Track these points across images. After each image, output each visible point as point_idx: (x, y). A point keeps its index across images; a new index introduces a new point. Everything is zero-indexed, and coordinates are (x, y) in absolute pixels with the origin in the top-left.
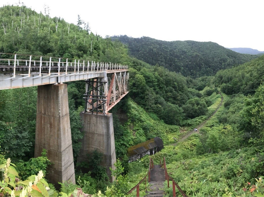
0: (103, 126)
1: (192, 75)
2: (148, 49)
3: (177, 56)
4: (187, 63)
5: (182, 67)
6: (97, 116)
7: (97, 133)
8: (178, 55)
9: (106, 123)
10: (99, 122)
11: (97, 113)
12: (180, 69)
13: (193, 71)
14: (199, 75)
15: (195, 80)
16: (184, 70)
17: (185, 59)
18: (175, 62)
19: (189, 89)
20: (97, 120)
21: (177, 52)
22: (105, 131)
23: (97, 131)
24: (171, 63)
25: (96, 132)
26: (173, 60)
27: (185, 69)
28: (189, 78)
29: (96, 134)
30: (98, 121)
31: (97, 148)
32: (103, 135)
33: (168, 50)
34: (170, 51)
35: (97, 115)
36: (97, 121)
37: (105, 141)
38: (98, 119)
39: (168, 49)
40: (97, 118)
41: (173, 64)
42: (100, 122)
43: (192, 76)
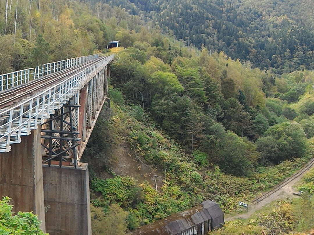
0: (74, 187)
1: (274, 67)
2: (180, 6)
3: (241, 24)
4: (263, 40)
5: (254, 47)
6: (60, 170)
7: (61, 201)
8: (244, 19)
9: (79, 183)
10: (66, 182)
11: (60, 165)
12: (248, 52)
13: (276, 57)
14: (291, 67)
15: (280, 78)
16: (257, 55)
17: (258, 31)
18: (237, 37)
19: (269, 98)
20: (60, 177)
21: (242, 15)
22: (76, 197)
23: (59, 198)
24: (229, 39)
25: (57, 200)
26: (233, 31)
27: (258, 53)
28: (269, 73)
29: (59, 203)
30: (63, 179)
31: (60, 229)
32: (73, 205)
33: (224, 9)
34: (228, 11)
35: (60, 167)
36: (61, 180)
37: (77, 215)
38: (63, 175)
39: (222, 6)
40: (61, 173)
41: (235, 41)
42: (67, 180)
43: (274, 69)
